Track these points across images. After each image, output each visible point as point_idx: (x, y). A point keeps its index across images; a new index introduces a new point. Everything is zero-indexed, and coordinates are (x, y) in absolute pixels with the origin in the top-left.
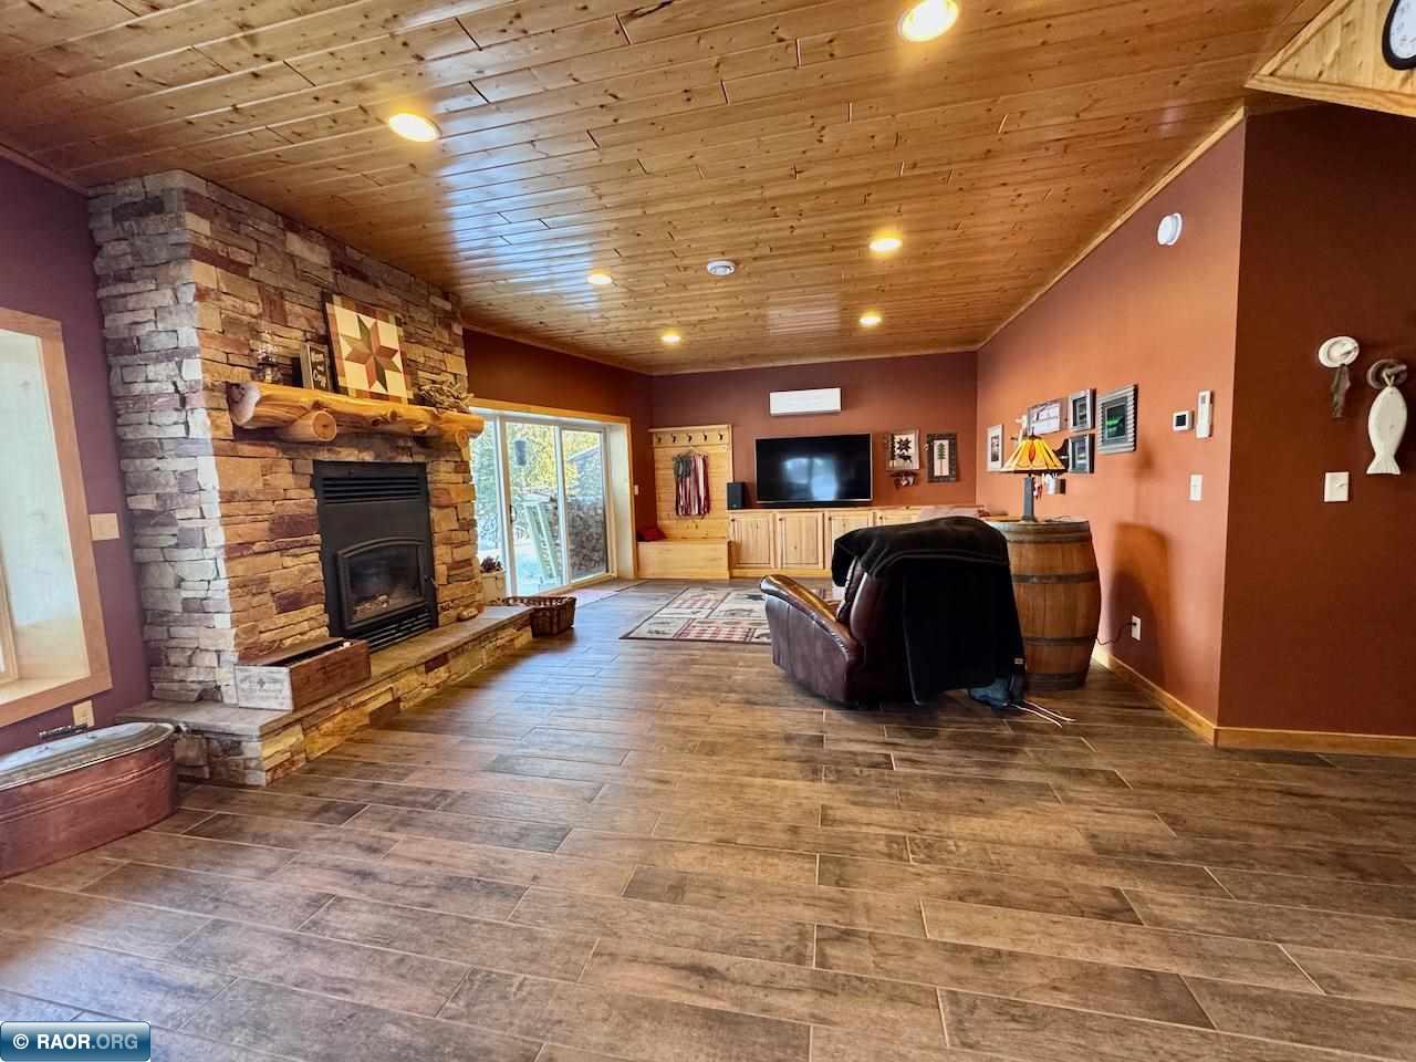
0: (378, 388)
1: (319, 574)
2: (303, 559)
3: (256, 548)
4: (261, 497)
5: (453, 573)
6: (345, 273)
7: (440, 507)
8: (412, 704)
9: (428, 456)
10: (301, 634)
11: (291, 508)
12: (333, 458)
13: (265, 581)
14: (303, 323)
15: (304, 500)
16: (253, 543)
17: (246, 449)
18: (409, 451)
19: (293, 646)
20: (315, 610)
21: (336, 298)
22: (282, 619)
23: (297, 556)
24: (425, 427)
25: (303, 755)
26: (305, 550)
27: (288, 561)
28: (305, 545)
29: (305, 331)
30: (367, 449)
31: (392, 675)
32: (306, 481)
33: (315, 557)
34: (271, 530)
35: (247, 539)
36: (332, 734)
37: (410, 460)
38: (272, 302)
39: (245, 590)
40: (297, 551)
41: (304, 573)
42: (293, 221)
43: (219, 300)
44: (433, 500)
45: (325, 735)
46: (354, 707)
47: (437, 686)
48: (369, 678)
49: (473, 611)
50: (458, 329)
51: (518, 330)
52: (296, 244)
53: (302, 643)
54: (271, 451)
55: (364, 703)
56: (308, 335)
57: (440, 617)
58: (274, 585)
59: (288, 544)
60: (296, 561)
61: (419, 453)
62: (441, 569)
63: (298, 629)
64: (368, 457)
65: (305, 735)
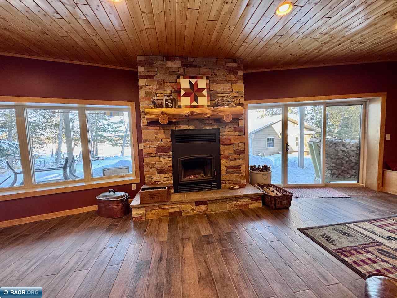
0: (194, 103)
1: (171, 164)
2: (166, 159)
3: (152, 155)
4: (154, 141)
5: (229, 170)
6: (187, 67)
7: (225, 145)
8: (187, 215)
9: (219, 126)
10: (164, 181)
11: (162, 144)
12: (178, 129)
13: (154, 165)
14: (170, 88)
15: (167, 141)
16: (151, 154)
17: (150, 128)
18: (210, 124)
19: (160, 184)
20: (169, 175)
21: (181, 77)
22: (158, 176)
23: (165, 158)
24: (209, 115)
25: (145, 217)
26: (167, 157)
27: (161, 160)
28: (167, 155)
29: (171, 90)
30: (191, 125)
31: (180, 203)
32: (169, 136)
33: (170, 159)
34: (156, 150)
35: (150, 152)
36: (155, 214)
37: (211, 128)
38: (161, 84)
39: (148, 166)
40: (164, 157)
41: (166, 163)
42: (169, 57)
43: (145, 88)
44: (221, 142)
45: (152, 214)
46: (163, 209)
47: (201, 212)
48: (168, 201)
49: (237, 186)
50: (241, 73)
51: (289, 63)
52: (170, 64)
53: (164, 184)
54: (158, 128)
55: (168, 209)
56: (172, 91)
57: (222, 185)
58: (156, 166)
59: (161, 154)
60: (164, 160)
61: (215, 125)
62: (223, 168)
63: (163, 179)
64: (191, 128)
65: (146, 212)
